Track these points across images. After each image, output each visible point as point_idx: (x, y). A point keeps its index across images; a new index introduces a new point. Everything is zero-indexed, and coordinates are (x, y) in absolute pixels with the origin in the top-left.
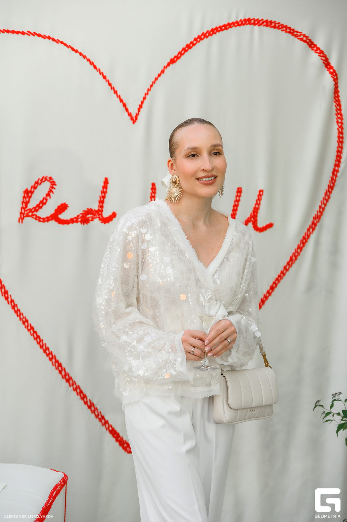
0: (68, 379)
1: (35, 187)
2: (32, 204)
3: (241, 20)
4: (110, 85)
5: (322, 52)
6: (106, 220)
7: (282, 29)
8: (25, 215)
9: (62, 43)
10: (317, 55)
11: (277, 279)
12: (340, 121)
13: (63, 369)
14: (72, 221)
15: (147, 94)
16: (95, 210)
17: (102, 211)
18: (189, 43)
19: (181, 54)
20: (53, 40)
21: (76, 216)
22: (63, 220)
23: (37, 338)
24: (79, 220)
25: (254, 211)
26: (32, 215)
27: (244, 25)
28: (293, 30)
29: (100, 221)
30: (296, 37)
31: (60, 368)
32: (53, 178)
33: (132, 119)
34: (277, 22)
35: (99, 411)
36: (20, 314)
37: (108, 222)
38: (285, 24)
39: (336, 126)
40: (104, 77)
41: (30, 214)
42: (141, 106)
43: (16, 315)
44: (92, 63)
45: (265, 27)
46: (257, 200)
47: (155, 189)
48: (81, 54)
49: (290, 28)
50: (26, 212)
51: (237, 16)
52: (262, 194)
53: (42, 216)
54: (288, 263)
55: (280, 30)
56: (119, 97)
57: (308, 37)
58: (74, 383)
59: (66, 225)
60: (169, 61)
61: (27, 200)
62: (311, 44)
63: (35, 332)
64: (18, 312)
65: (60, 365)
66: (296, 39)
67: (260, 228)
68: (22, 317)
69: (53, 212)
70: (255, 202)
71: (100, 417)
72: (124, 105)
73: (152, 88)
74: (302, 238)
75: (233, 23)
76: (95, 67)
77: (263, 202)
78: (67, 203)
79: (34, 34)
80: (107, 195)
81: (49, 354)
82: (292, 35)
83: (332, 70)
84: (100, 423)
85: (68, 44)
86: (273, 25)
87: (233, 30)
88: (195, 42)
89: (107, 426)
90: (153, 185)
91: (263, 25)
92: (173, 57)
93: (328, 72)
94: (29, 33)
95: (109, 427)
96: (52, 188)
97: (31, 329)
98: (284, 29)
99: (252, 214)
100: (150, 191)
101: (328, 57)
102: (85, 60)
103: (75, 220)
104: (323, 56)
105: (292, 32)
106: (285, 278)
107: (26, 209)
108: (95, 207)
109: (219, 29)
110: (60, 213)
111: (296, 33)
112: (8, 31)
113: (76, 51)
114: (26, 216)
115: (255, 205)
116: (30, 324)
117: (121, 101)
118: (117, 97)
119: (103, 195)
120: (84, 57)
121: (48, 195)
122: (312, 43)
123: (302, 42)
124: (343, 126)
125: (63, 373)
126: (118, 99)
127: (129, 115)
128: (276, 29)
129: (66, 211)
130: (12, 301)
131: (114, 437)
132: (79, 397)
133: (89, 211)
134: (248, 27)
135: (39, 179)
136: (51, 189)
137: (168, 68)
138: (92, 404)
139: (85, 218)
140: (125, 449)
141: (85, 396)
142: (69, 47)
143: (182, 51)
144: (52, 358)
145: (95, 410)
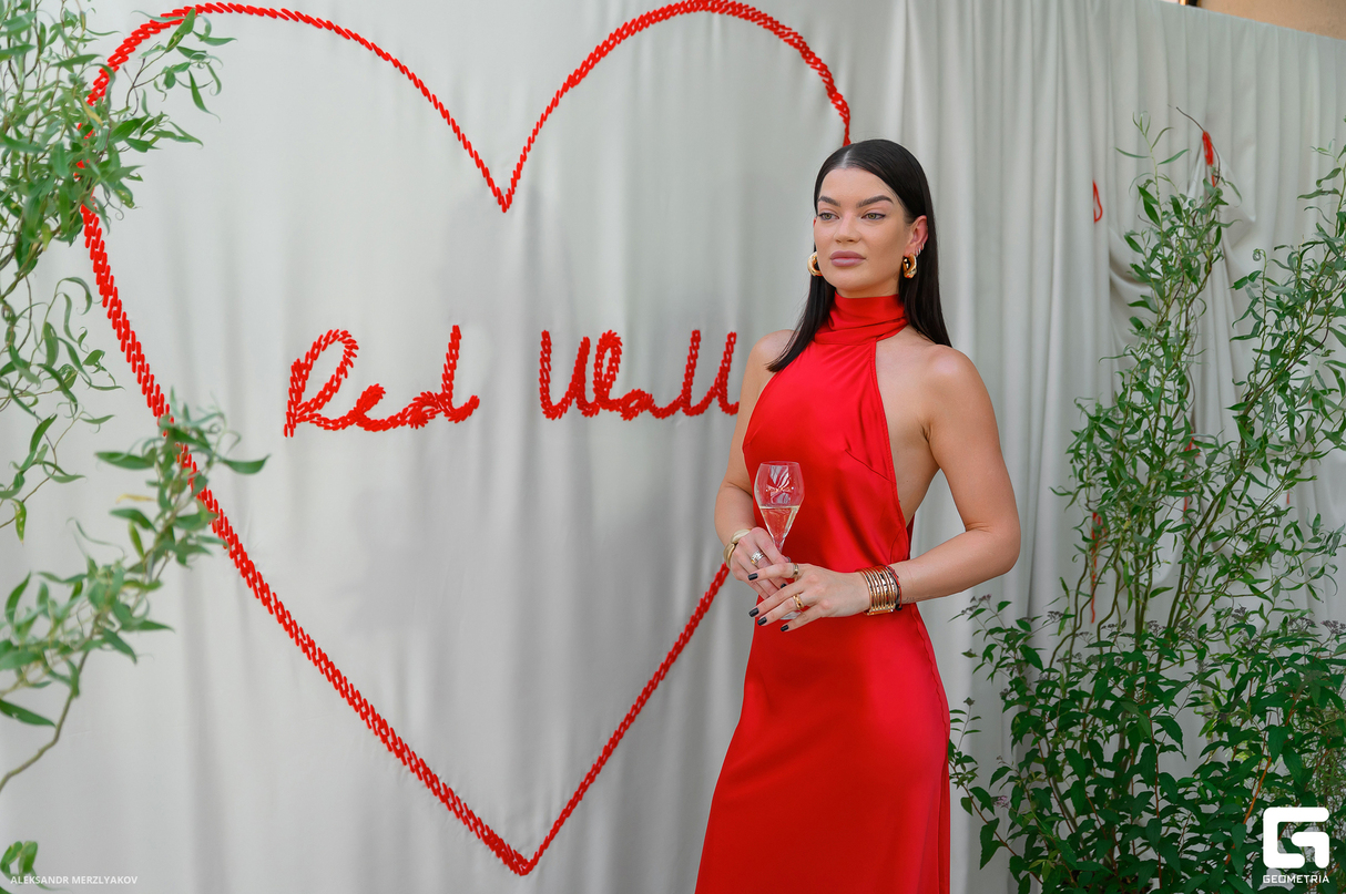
0: (400, 749)
1: (313, 356)
2: (310, 393)
4: (456, 129)
5: (824, 68)
6: (459, 415)
7: (759, 21)
8: (297, 418)
9: (356, 37)
10: (815, 72)
13: (390, 731)
14: (393, 422)
15: (526, 149)
16: (436, 395)
17: (450, 396)
18: (600, 44)
19: (587, 66)
20: (338, 30)
21: (401, 411)
22: (376, 421)
23: (335, 677)
24: (408, 418)
25: (721, 375)
26: (311, 418)
27: (695, 11)
28: (777, 23)
29: (448, 418)
30: (781, 37)
31: (383, 731)
32: (350, 333)
33: (501, 201)
34: (750, 7)
35: (462, 803)
36: (297, 631)
37: (463, 419)
38: (763, 12)
40: (445, 114)
41: (307, 414)
42: (517, 175)
43: (287, 633)
44: (419, 84)
45: (731, 16)
46: (725, 354)
47: (549, 344)
48: (396, 63)
49: (771, 19)
50: (298, 412)
52: (735, 342)
53: (331, 418)
55: (756, 23)
56: (474, 155)
57: (801, 37)
58: (412, 756)
59: (381, 432)
60: (565, 80)
61: (300, 384)
62: (807, 53)
63: (330, 665)
64: (292, 628)
65: (383, 724)
66: (782, 40)
68: (300, 637)
69: (353, 406)
70: (723, 358)
71: (465, 814)
72: (486, 173)
73: (537, 137)
75: (676, 6)
76: (425, 92)
77: (735, 356)
78: (381, 386)
79: (298, 17)
80: (458, 362)
81: (361, 705)
82: (776, 33)
83: (840, 103)
84: (466, 827)
85: (370, 41)
86: (744, 12)
87: (678, 20)
88: (611, 42)
89: (479, 829)
90: (546, 335)
91: (727, 11)
92: (572, 74)
93: (833, 106)
94: (286, 14)
95: (482, 832)
96: (350, 354)
97: (321, 660)
99: (719, 381)
100: (541, 349)
101: (833, 77)
102: (406, 76)
103: (399, 419)
104: (826, 76)
105: (775, 27)
107: (299, 405)
108: (437, 388)
109: (654, 17)
110: (369, 408)
111: (781, 30)
112: (240, 9)
113: (387, 57)
114: (299, 421)
115: (723, 362)
116: (319, 649)
117: (479, 163)
118: (472, 155)
119: (451, 362)
120: (404, 70)
121: (342, 370)
122: (807, 49)
123: (792, 47)
125: (390, 739)
126: (473, 160)
127: (495, 195)
128: (750, 21)
129: (381, 401)
130: (279, 605)
131: (493, 848)
132: (423, 782)
133: (426, 399)
134: (702, 15)
135: (321, 337)
136: (347, 357)
137: (565, 94)
138: (449, 792)
139: (419, 413)
140: (514, 868)
141: (435, 779)
142: (371, 47)
143: (589, 60)
144: (367, 713)
145: (455, 803)
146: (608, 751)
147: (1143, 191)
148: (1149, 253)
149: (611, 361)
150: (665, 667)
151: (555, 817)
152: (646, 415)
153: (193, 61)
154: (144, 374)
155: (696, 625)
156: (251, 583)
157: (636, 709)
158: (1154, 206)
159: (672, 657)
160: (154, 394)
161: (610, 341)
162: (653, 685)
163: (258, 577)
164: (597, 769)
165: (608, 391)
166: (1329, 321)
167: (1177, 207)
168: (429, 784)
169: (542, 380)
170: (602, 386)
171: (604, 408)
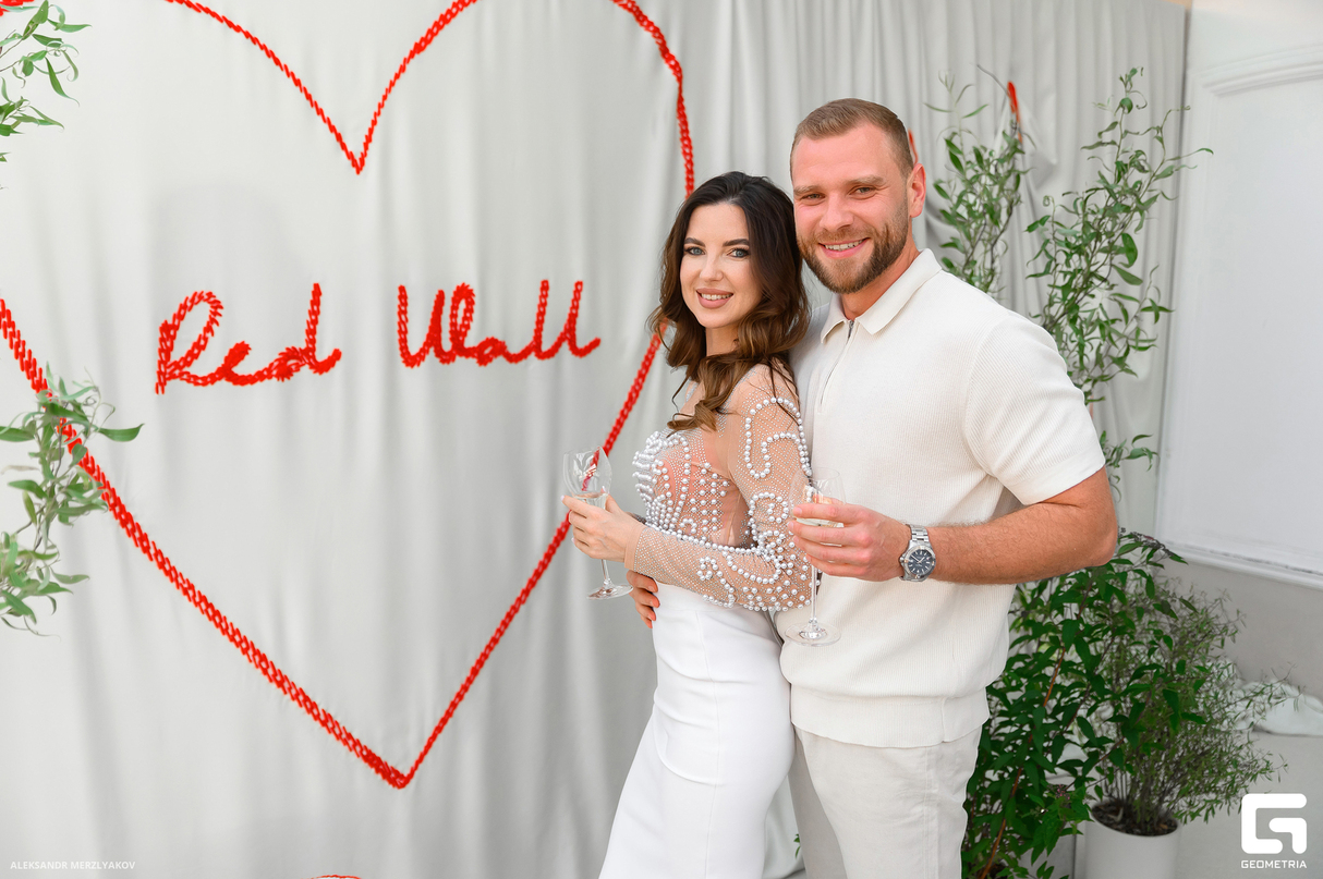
0: (280, 680)
1: (180, 317)
2: (178, 354)
4: (309, 97)
5: (656, 30)
6: (323, 367)
8: (167, 376)
9: (207, 11)
10: (649, 35)
12: (687, 150)
13: (270, 665)
14: (260, 376)
15: (377, 114)
16: (300, 350)
17: (313, 350)
18: (444, 12)
19: (431, 34)
21: (267, 366)
22: (243, 376)
23: (215, 615)
24: (274, 372)
25: (570, 321)
26: (181, 374)
29: (312, 371)
30: (615, 2)
31: (264, 665)
32: (214, 294)
33: (354, 164)
35: (341, 726)
36: (177, 577)
37: (327, 370)
39: (682, 161)
40: (297, 83)
41: (177, 372)
42: (369, 139)
43: (168, 579)
44: (270, 54)
46: (573, 301)
47: (405, 297)
48: (247, 35)
50: (168, 371)
52: (582, 289)
53: (200, 375)
54: (626, 405)
56: (327, 121)
58: (292, 686)
59: (248, 386)
60: (412, 47)
61: (168, 344)
62: (640, 17)
63: (210, 606)
64: (172, 573)
65: (263, 658)
67: (581, 350)
68: (180, 580)
69: (220, 362)
70: (571, 304)
71: (344, 736)
72: (339, 137)
73: (386, 103)
76: (277, 62)
77: (583, 303)
78: (246, 343)
80: (320, 318)
81: (241, 641)
83: (673, 63)
84: (346, 747)
85: (221, 15)
89: (358, 749)
90: (402, 289)
92: (418, 41)
93: (667, 66)
95: (362, 750)
96: (216, 314)
97: (202, 602)
99: (568, 326)
100: (398, 302)
101: (666, 38)
102: (257, 47)
103: (265, 373)
104: (659, 38)
107: (169, 363)
108: (301, 344)
110: (236, 364)
113: (238, 29)
114: (169, 379)
115: (571, 309)
116: (199, 593)
117: (332, 129)
118: (324, 121)
119: (313, 317)
120: (255, 41)
121: (208, 329)
122: (641, 13)
123: (626, 12)
124: (694, 160)
125: (270, 671)
126: (326, 126)
127: (349, 158)
129: (247, 357)
130: (158, 553)
131: (372, 765)
132: (303, 709)
133: (291, 353)
135: (187, 300)
136: (213, 316)
137: (412, 61)
138: (328, 717)
139: (284, 367)
140: (393, 782)
141: (314, 705)
142: (222, 19)
143: (433, 27)
144: (248, 648)
145: (334, 727)
146: (475, 672)
147: (949, 143)
148: (955, 200)
149: (466, 311)
150: (526, 592)
151: (429, 733)
152: (500, 361)
153: (49, 48)
154: (15, 340)
155: (554, 552)
156: (131, 533)
157: (500, 632)
158: (959, 156)
159: (532, 583)
160: (26, 358)
161: (464, 293)
162: (515, 609)
163: (137, 527)
164: (465, 688)
165: (463, 340)
166: (1112, 259)
167: (979, 157)
168: (310, 711)
169: (400, 332)
170: (458, 335)
171: (461, 355)
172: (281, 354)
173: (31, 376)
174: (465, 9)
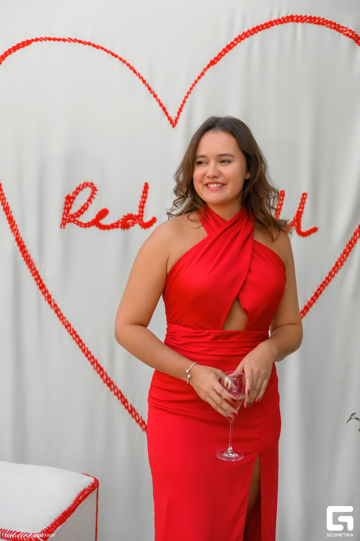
0: (109, 383)
1: (76, 193)
2: (74, 210)
3: (283, 18)
4: (150, 89)
6: (146, 226)
7: (327, 25)
8: (67, 221)
9: (102, 48)
11: (322, 286)
13: (104, 373)
14: (112, 226)
15: (186, 97)
16: (135, 215)
17: (142, 216)
18: (229, 43)
19: (221, 55)
20: (94, 46)
21: (116, 221)
22: (104, 225)
23: (79, 342)
24: (120, 225)
25: (297, 215)
26: (74, 221)
27: (286, 22)
28: (339, 25)
29: (140, 227)
31: (101, 373)
32: (94, 183)
33: (171, 122)
34: (321, 18)
35: (140, 416)
36: (63, 319)
37: (148, 227)
38: (329, 20)
40: (144, 82)
41: (72, 219)
42: (180, 110)
43: (59, 319)
44: (131, 68)
45: (309, 24)
46: (300, 204)
48: (120, 59)
49: (335, 24)
50: (68, 218)
51: (279, 14)
52: (306, 198)
53: (84, 222)
54: (334, 269)
55: (324, 26)
56: (158, 101)
57: (354, 32)
58: (115, 387)
59: (106, 231)
60: (209, 62)
61: (69, 205)
62: (358, 40)
63: (77, 336)
64: (61, 316)
65: (101, 369)
66: (342, 34)
67: (304, 233)
68: (64, 321)
69: (93, 217)
70: (299, 206)
71: (141, 422)
72: (164, 109)
73: (192, 91)
74: (348, 243)
75: (275, 21)
76: (135, 72)
77: (307, 206)
78: (107, 209)
79: (75, 41)
80: (147, 200)
81: (91, 358)
82: (338, 31)
85: (108, 50)
86: (317, 21)
87: (275, 28)
88: (235, 42)
91: (307, 21)
92: (213, 59)
94: (70, 40)
96: (94, 193)
97: (73, 333)
98: (329, 25)
99: (296, 218)
102: (125, 64)
103: (115, 225)
105: (337, 27)
106: (330, 284)
107: (68, 215)
108: (136, 212)
109: (260, 28)
110: (101, 219)
111: (341, 29)
112: (50, 39)
113: (116, 56)
114: (68, 222)
115: (299, 208)
116: (73, 329)
117: (161, 105)
119: (143, 199)
120: (124, 62)
121: (89, 200)
122: (359, 38)
123: (348, 38)
125: (105, 377)
126: (158, 104)
127: (169, 120)
128: (321, 26)
129: (107, 216)
130: (55, 305)
132: (120, 401)
133: (130, 217)
134: (290, 25)
135: (80, 185)
136: (92, 194)
137: (208, 70)
138: (133, 409)
139: (125, 223)
141: (126, 401)
142: (109, 52)
143: (222, 52)
144: (94, 362)
145: (135, 415)
156: (44, 293)
160: (6, 206)
163: (47, 291)
168: (123, 403)
172: (124, 216)
173: (7, 214)
174: (242, 41)
